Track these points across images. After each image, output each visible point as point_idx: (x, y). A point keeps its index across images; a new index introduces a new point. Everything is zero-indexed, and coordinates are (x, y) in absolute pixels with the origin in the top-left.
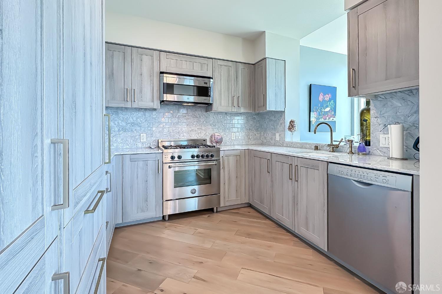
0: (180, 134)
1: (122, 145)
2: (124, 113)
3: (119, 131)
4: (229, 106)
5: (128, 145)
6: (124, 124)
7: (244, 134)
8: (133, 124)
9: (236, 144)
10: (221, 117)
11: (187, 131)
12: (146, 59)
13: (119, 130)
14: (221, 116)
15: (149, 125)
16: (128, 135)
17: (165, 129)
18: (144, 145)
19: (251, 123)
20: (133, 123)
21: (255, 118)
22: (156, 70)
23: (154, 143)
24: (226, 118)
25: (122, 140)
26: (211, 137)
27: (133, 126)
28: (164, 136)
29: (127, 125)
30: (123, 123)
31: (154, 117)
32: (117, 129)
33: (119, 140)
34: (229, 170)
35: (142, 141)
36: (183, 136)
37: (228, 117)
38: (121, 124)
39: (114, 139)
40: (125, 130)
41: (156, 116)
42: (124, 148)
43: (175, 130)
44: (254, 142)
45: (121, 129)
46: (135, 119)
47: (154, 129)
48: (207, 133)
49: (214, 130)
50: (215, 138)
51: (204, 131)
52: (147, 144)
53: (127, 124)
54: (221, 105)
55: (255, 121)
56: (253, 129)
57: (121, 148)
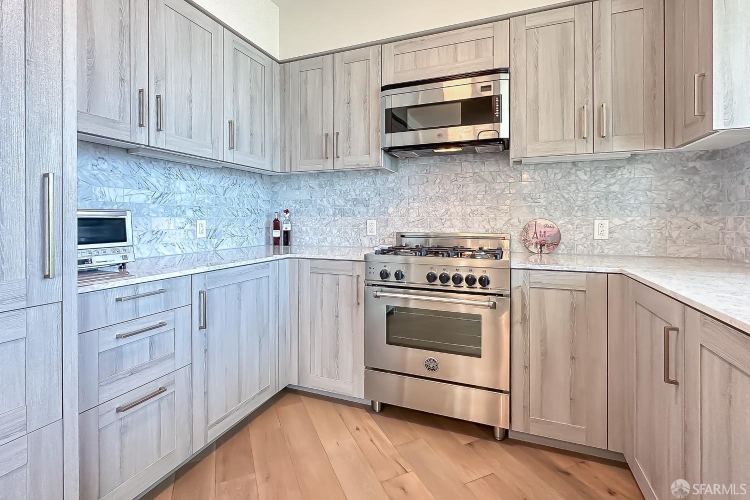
0: (443, 221)
1: (339, 239)
2: (342, 182)
3: (334, 214)
4: (566, 138)
5: (348, 241)
6: (341, 202)
7: (646, 223)
8: (356, 202)
9: (612, 253)
10: (559, 176)
11: (460, 214)
12: (357, 69)
13: (334, 213)
14: (555, 174)
15: (382, 203)
16: (348, 222)
17: (411, 211)
18: (374, 242)
19: (679, 186)
20: (356, 200)
21: (695, 171)
23: (390, 240)
24: (573, 178)
25: (339, 231)
26: (526, 230)
27: (355, 205)
28: (411, 225)
29: (346, 203)
30: (340, 201)
31: (390, 185)
32: (331, 212)
33: (335, 231)
34: (544, 332)
35: (369, 234)
36: (452, 226)
37: (581, 174)
38: (337, 203)
39: (328, 230)
40: (343, 213)
41: (394, 184)
42: (342, 245)
43: (434, 213)
44: (692, 249)
45: (337, 211)
46: (358, 192)
47: (391, 210)
48: (514, 221)
49: (533, 213)
50: (535, 233)
51: (503, 215)
52: (378, 240)
53: (347, 201)
54: (536, 139)
55: (697, 178)
56: (687, 207)
57: (337, 245)
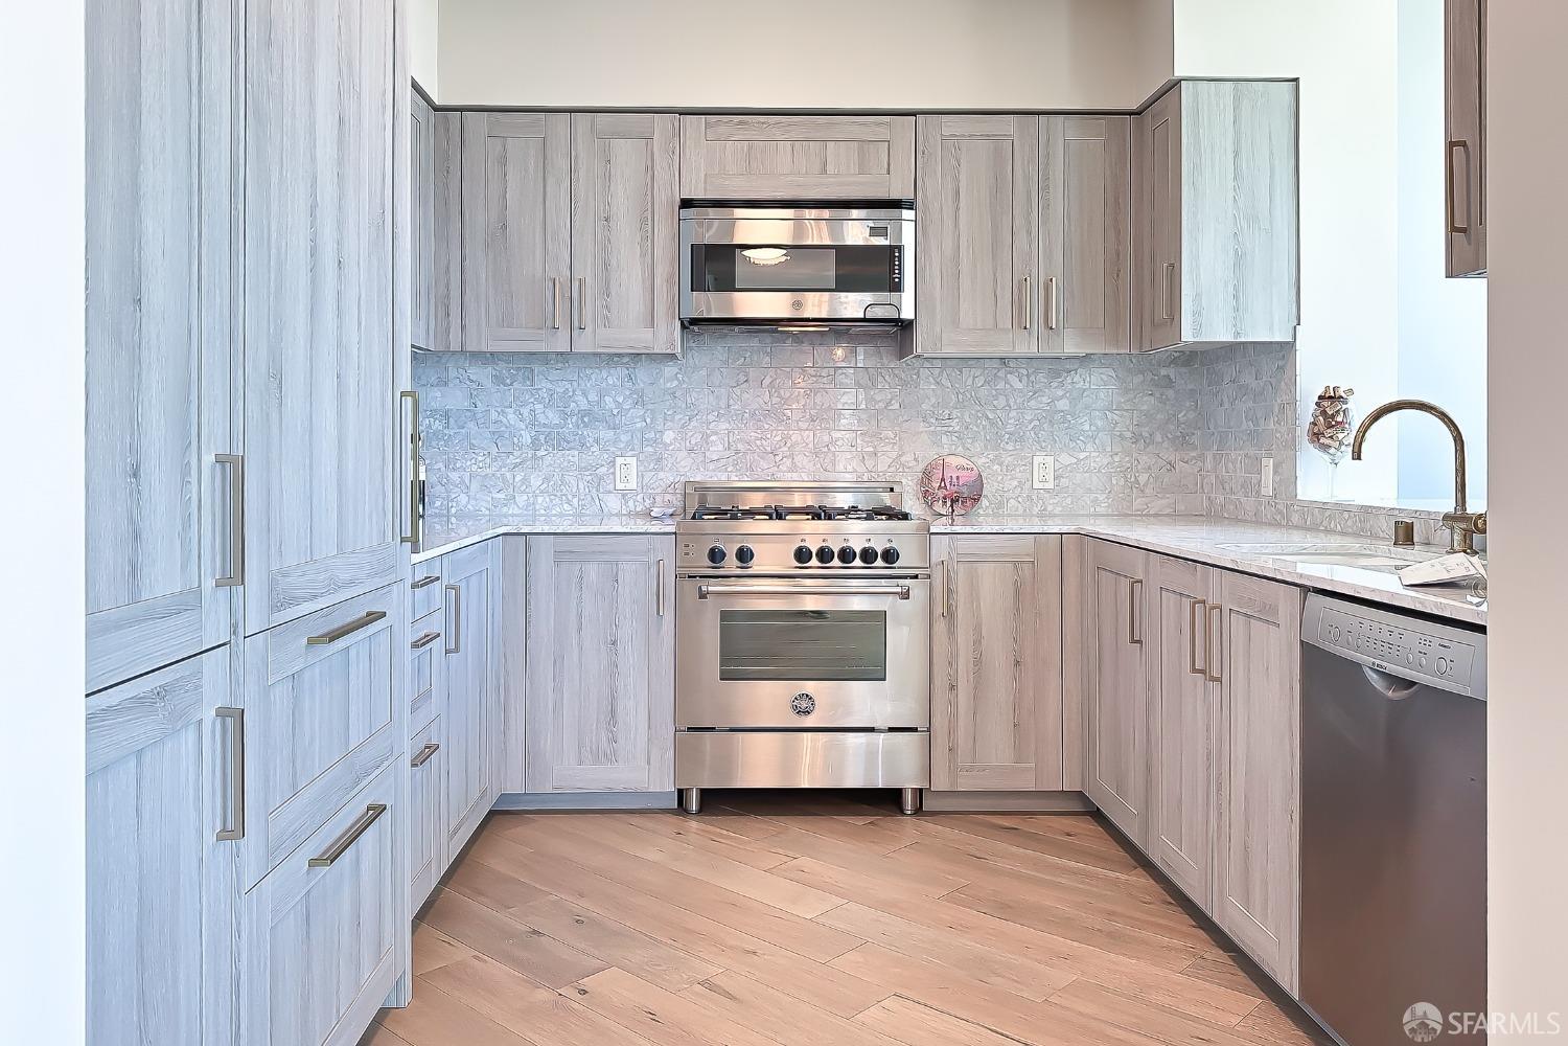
0: (778, 458)
1: (548, 500)
2: (554, 375)
3: (535, 444)
4: (1000, 326)
5: (569, 502)
6: (553, 417)
7: (1105, 461)
8: (588, 417)
9: (1058, 510)
10: (980, 382)
11: (811, 446)
12: (626, 153)
13: (535, 440)
14: (974, 377)
15: (648, 420)
16: (569, 461)
17: (713, 438)
18: (631, 503)
19: (1148, 403)
20: (588, 413)
21: (1169, 382)
22: (666, 196)
23: (668, 497)
24: (1001, 385)
25: (547, 479)
26: (927, 475)
27: (586, 426)
28: (712, 466)
29: (565, 419)
30: (550, 415)
31: (668, 385)
32: (527, 439)
33: (536, 481)
35: (620, 486)
36: (794, 468)
37: (1013, 379)
38: (542, 419)
39: (518, 479)
40: (558, 441)
41: (676, 383)
42: (554, 512)
43: (758, 442)
44: (1164, 502)
45: (542, 438)
46: (593, 397)
47: (669, 436)
48: (908, 458)
49: (937, 444)
50: (943, 480)
51: (888, 448)
52: (639, 498)
53: (565, 416)
54: (956, 323)
55: (1170, 393)
56: (1158, 438)
57: (543, 512)
